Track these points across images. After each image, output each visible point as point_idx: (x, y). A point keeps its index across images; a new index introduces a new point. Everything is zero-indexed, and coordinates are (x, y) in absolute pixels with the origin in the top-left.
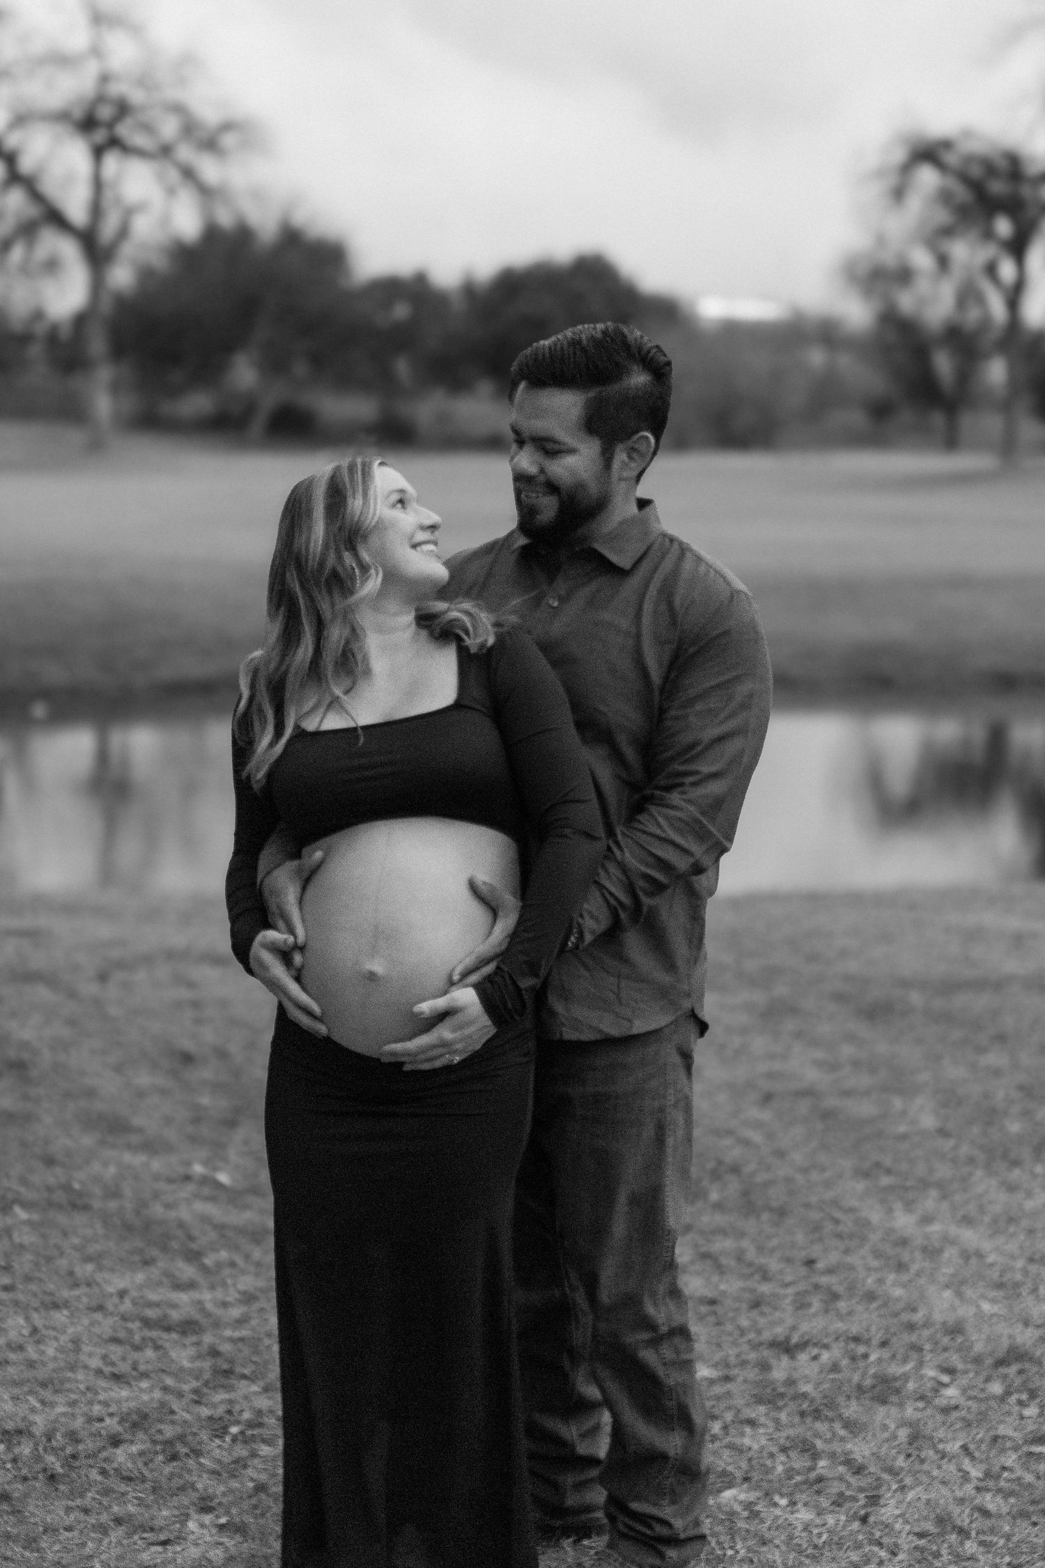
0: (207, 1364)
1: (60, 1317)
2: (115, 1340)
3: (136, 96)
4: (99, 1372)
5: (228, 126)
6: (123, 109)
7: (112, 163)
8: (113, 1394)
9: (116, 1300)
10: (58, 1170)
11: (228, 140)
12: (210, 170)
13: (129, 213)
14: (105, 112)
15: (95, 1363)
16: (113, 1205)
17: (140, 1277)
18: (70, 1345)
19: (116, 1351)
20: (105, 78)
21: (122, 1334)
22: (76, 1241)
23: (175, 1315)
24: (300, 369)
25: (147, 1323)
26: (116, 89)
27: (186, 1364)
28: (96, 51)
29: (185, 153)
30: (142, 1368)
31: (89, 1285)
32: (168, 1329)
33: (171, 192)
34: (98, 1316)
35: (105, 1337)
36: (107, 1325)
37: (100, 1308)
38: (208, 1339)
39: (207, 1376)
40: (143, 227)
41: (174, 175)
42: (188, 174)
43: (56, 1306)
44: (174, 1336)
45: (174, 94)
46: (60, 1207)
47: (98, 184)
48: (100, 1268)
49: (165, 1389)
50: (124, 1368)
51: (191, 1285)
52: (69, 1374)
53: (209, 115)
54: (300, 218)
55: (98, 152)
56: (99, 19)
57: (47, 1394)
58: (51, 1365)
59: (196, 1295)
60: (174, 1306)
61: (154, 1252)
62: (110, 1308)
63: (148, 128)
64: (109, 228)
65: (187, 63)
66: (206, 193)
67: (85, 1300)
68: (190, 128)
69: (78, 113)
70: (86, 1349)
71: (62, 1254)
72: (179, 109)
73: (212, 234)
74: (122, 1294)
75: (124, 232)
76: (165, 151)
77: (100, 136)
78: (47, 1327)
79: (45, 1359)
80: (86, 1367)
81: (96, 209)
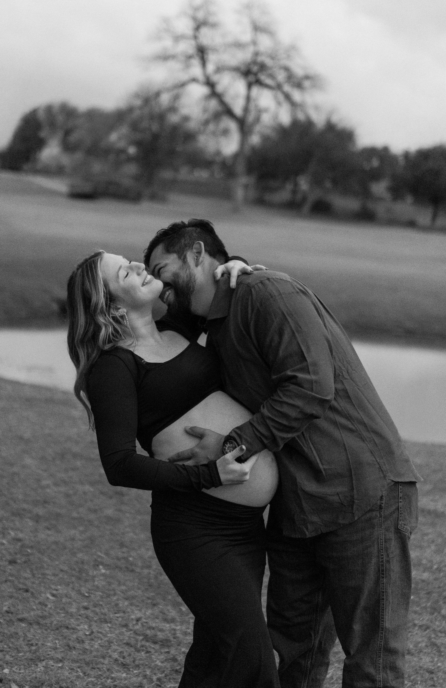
0: (168, 665)
1: (106, 627)
2: (128, 644)
3: (268, 62)
4: (116, 660)
5: (307, 77)
6: (263, 67)
7: (255, 91)
8: (119, 674)
9: (134, 622)
10: (125, 550)
11: (307, 84)
12: (297, 96)
13: (260, 111)
14: (255, 69)
15: (115, 655)
16: (146, 571)
17: (149, 612)
18: (107, 644)
19: (127, 650)
20: (256, 54)
21: (133, 642)
22: (123, 588)
23: (161, 636)
24: (328, 184)
25: (146, 638)
26: (260, 59)
27: (158, 663)
28: (254, 43)
29: (287, 88)
30: (137, 662)
31: (124, 612)
32: (155, 643)
33: (279, 104)
34: (124, 630)
35: (125, 642)
36: (127, 635)
37: (126, 626)
38: (173, 651)
39: (167, 672)
40: (266, 118)
41: (281, 97)
42: (288, 97)
43: (106, 622)
44: (157, 647)
45: (285, 62)
46: (120, 569)
47: (248, 99)
48: (131, 604)
49: (145, 676)
50: (128, 660)
51: (173, 620)
52: (102, 660)
53: (299, 72)
54: (335, 119)
55: (250, 86)
56: (257, 28)
57: (87, 669)
58: (95, 653)
59: (173, 626)
60: (161, 630)
61: (159, 600)
62: (130, 625)
63: (272, 76)
64: (251, 118)
65: (293, 49)
66: (293, 104)
67: (120, 619)
68: (290, 77)
69: (243, 68)
70: (114, 647)
71: (115, 594)
72: (287, 69)
73: (295, 123)
74: (138, 620)
75: (258, 120)
76: (279, 87)
77: (251, 78)
78: (98, 632)
79: (92, 649)
80: (110, 656)
81: (246, 110)
